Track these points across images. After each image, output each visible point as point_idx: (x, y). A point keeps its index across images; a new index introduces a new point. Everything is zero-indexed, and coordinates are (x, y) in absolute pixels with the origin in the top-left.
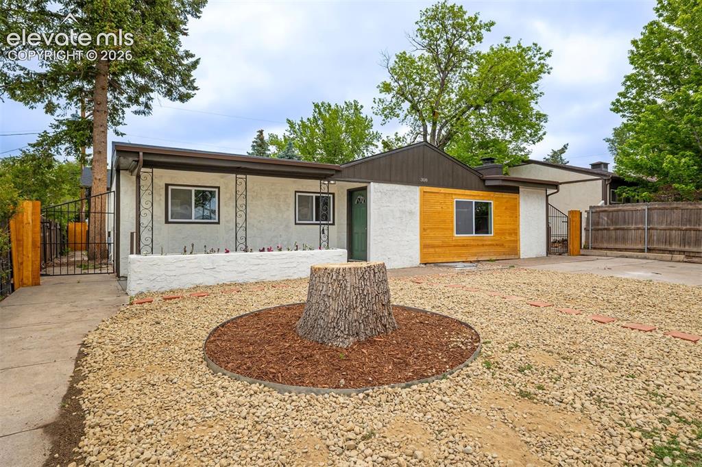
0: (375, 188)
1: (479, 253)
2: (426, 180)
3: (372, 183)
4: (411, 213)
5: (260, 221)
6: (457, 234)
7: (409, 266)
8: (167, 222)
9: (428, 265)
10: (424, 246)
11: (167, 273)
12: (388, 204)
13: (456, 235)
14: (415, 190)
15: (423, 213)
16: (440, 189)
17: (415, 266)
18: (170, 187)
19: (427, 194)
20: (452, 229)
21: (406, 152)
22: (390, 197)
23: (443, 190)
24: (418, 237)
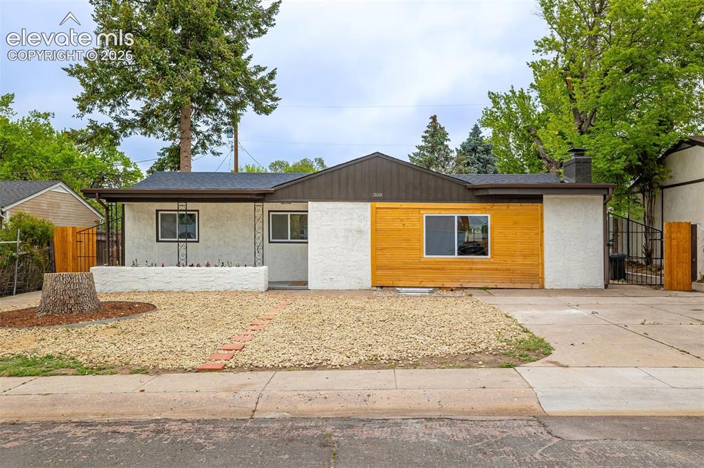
0: (313, 208)
1: (462, 278)
2: (380, 195)
3: (309, 202)
4: (360, 231)
5: (235, 240)
6: (427, 254)
7: (358, 289)
8: (158, 241)
9: (384, 288)
10: (376, 267)
11: (114, 280)
12: (329, 223)
13: (425, 256)
14: (365, 207)
15: (375, 231)
16: (401, 203)
17: (364, 288)
18: (160, 212)
19: (379, 210)
20: (420, 249)
21: (352, 167)
22: (332, 216)
23: (405, 205)
24: (369, 257)
